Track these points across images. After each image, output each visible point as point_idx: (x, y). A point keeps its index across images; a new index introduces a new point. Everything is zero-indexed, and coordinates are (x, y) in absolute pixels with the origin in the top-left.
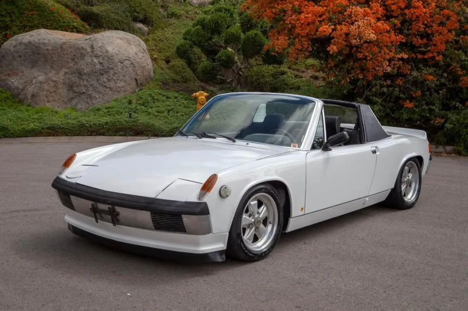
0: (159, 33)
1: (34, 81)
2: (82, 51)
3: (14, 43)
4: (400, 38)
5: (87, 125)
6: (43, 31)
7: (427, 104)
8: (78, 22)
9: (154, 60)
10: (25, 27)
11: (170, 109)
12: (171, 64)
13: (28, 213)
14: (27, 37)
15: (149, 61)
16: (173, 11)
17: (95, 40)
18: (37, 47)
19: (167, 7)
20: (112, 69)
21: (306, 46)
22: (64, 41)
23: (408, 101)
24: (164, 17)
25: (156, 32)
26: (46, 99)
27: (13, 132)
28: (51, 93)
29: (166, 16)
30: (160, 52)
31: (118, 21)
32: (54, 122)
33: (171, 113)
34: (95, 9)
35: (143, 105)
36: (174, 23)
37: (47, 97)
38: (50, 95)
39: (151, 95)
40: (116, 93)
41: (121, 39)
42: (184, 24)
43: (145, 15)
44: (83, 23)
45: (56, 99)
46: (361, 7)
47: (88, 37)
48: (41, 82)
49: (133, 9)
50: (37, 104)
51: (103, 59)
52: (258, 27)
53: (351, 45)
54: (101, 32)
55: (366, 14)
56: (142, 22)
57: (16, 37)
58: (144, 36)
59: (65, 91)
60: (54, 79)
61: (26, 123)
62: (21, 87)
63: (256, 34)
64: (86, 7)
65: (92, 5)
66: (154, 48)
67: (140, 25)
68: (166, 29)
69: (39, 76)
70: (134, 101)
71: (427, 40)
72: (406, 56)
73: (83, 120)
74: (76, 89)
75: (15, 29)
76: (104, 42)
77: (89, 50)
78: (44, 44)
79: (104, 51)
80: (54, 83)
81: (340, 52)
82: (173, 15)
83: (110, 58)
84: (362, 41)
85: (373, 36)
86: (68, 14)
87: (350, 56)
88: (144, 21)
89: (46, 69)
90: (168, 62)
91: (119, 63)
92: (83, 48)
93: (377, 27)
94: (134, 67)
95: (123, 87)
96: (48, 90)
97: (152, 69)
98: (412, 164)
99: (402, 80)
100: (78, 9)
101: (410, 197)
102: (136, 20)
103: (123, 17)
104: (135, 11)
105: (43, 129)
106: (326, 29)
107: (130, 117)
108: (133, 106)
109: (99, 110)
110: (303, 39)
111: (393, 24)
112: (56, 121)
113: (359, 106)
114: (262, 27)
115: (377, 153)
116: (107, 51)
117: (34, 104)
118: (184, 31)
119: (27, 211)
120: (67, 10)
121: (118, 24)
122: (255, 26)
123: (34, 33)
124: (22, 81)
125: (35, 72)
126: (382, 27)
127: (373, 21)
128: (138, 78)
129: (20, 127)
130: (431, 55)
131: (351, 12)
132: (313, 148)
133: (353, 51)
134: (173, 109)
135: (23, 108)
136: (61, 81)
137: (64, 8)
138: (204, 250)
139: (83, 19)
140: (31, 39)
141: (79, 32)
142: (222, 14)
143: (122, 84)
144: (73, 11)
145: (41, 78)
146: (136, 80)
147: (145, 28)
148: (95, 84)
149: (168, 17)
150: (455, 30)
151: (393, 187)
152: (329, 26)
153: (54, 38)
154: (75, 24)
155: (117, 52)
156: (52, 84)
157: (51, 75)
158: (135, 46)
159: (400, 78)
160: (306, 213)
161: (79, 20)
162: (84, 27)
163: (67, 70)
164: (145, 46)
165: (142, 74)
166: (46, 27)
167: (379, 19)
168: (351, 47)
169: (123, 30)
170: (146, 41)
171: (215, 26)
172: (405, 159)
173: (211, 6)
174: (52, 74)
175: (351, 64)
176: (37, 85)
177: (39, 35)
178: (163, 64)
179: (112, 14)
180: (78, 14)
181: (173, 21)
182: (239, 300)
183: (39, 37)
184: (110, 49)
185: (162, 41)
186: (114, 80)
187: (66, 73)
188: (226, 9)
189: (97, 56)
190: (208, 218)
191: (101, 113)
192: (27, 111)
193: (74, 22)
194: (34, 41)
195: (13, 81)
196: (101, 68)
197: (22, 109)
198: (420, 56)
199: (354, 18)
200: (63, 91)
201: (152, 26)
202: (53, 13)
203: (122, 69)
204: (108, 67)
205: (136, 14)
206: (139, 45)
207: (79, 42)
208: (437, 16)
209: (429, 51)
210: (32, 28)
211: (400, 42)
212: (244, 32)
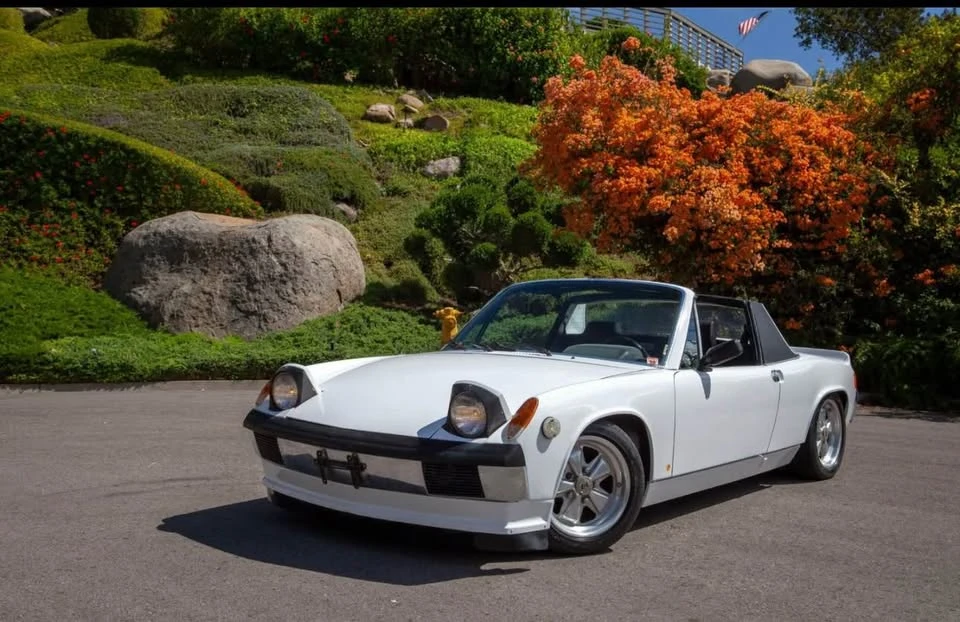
0: (374, 220)
1: (175, 293)
2: (253, 245)
3: (144, 232)
4: (779, 216)
5: (261, 362)
6: (190, 214)
7: (822, 323)
8: (246, 201)
9: (366, 261)
10: (161, 209)
11: (395, 336)
12: (394, 268)
13: (193, 483)
14: (165, 224)
15: (360, 263)
16: (396, 185)
17: (275, 227)
18: (180, 240)
19: (387, 179)
20: (301, 273)
21: (626, 229)
22: (224, 229)
23: (792, 319)
24: (382, 195)
25: (370, 217)
26: (193, 321)
27: (141, 372)
28: (201, 312)
29: (384, 193)
30: (376, 249)
31: (309, 199)
32: (207, 358)
33: (398, 343)
34: (273, 181)
35: (351, 331)
36: (397, 205)
37: (194, 319)
38: (200, 315)
39: (363, 315)
40: (306, 312)
41: (316, 227)
42: (415, 206)
43: (353, 191)
44: (253, 202)
45: (210, 322)
46: (715, 168)
47: (263, 223)
48: (186, 295)
49: (333, 181)
50: (179, 330)
51: (288, 258)
52: (536, 206)
53: (699, 227)
54: (283, 216)
55: (722, 179)
56: (347, 201)
57: (147, 223)
58: (350, 223)
59: (225, 309)
60: (207, 289)
61: (161, 358)
62: (153, 302)
63: (535, 218)
64: (257, 178)
65: (268, 175)
66: (365, 242)
67: (343, 207)
68: (385, 213)
69: (183, 284)
70: (337, 325)
71: (821, 221)
72: (788, 245)
73: (255, 353)
74: (243, 306)
75: (145, 212)
76: (290, 231)
77: (264, 243)
78: (192, 234)
79: (289, 244)
80: (207, 296)
81: (681, 239)
82: (395, 192)
83: (298, 257)
84: (719, 222)
85: (736, 215)
86: (230, 189)
87: (696, 246)
88: (352, 201)
89: (194, 274)
90: (388, 264)
91: (313, 265)
92: (254, 240)
93: (741, 198)
94: (337, 270)
95: (318, 302)
96: (197, 308)
97: (364, 276)
98: (831, 405)
99: (780, 285)
100: (246, 182)
101: (828, 460)
102: (337, 199)
103: (317, 195)
104: (336, 184)
105: (189, 367)
106: (662, 201)
107: (332, 348)
108: (336, 333)
109: (279, 338)
110: (622, 218)
111: (766, 194)
112: (211, 355)
113: (749, 304)
114: (542, 207)
115: (781, 382)
116: (294, 245)
117: (173, 329)
118: (415, 215)
119: (188, 479)
120: (228, 182)
121: (310, 205)
122: (533, 205)
123: (177, 216)
124: (155, 293)
125: (176, 278)
126: (748, 198)
127: (735, 189)
128: (341, 288)
129: (153, 365)
130: (827, 244)
131: (700, 176)
132: (683, 366)
133: (702, 238)
134: (400, 338)
135: (157, 335)
136: (218, 292)
137: (223, 179)
138: (515, 529)
139: (254, 197)
140: (173, 227)
141: (246, 216)
142: (480, 187)
143: (317, 298)
144: (237, 184)
145: (187, 288)
146: (339, 292)
147: (352, 212)
148: (274, 297)
149: (388, 195)
150: (862, 205)
151: (803, 440)
152: (666, 196)
153: (208, 224)
154: (242, 204)
155: (310, 247)
156: (204, 298)
157: (202, 283)
158: (338, 237)
159: (778, 282)
160: (674, 474)
161: (247, 198)
162: (255, 209)
163: (228, 276)
164: (353, 240)
165: (348, 283)
166: (195, 209)
167: (742, 187)
168: (699, 231)
169: (318, 213)
170: (354, 231)
171: (468, 205)
172: (820, 396)
173: (456, 178)
174: (204, 283)
175: (699, 259)
176: (180, 299)
177: (184, 220)
178: (380, 268)
179: (300, 189)
180: (245, 188)
181: (396, 200)
182: (588, 610)
183: (185, 223)
184: (297, 241)
185: (379, 232)
186: (304, 292)
187: (226, 280)
188: (484, 179)
189: (277, 254)
190: (523, 471)
191: (284, 343)
192: (164, 340)
193: (239, 201)
194: (177, 229)
195: (141, 293)
196: (283, 271)
197: (155, 338)
198: (810, 247)
199: (704, 185)
200: (222, 309)
201: (363, 208)
202: (206, 187)
203: (318, 274)
204: (295, 271)
205: (337, 189)
206: (344, 236)
207: (248, 231)
208: (833, 184)
209: (824, 238)
210: (172, 211)
211: (779, 222)
212: (515, 215)
